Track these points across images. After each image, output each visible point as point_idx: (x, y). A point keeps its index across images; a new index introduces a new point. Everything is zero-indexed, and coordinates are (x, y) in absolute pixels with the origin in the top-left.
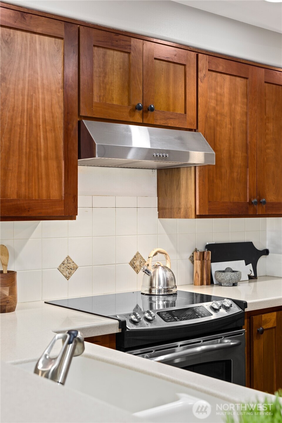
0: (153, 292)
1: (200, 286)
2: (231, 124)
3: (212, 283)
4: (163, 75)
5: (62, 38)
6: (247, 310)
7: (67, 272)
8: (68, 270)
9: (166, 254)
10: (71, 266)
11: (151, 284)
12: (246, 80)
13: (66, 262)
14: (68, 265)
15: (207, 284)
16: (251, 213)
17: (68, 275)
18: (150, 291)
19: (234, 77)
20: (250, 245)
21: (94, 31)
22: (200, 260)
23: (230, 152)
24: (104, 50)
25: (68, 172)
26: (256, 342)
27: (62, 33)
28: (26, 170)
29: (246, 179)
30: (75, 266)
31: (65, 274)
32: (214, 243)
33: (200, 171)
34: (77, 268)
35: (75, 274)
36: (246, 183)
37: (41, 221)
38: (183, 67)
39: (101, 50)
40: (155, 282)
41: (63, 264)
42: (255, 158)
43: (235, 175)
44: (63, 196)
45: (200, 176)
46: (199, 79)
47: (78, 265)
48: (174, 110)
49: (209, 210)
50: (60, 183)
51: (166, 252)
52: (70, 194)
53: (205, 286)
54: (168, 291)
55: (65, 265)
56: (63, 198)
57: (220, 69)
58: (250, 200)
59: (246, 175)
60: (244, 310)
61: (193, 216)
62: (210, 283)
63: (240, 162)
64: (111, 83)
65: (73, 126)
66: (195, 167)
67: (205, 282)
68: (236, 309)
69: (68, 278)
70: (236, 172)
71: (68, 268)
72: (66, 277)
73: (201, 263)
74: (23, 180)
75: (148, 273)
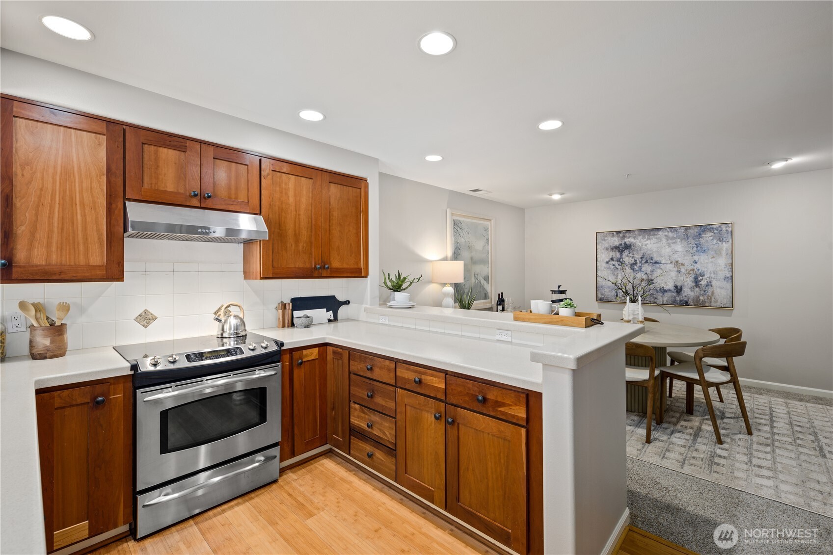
0: (225, 335)
1: (281, 329)
2: (296, 211)
3: (293, 325)
5: (104, 135)
6: (283, 348)
7: (145, 322)
8: (146, 320)
9: (239, 306)
10: (150, 317)
11: (223, 330)
12: (311, 180)
13: (144, 314)
14: (146, 316)
15: (288, 327)
16: (315, 275)
17: (146, 324)
18: (222, 334)
19: (299, 177)
20: (333, 298)
21: (143, 132)
22: (281, 310)
23: (295, 231)
24: (155, 147)
25: (111, 243)
26: (296, 371)
27: (105, 131)
28: (58, 240)
29: (311, 251)
30: (154, 317)
31: (142, 324)
32: (299, 297)
33: (263, 244)
34: (156, 319)
35: (154, 324)
36: (311, 254)
37: (115, 282)
38: (247, 167)
39: (153, 148)
40: (226, 327)
41: (140, 315)
42: (320, 236)
43: (301, 248)
44: (105, 262)
45: (263, 248)
46: (262, 177)
47: (157, 316)
48: (236, 198)
49: (273, 273)
50: (103, 252)
51: (239, 305)
52: (113, 261)
54: (237, 334)
55: (142, 317)
56: (105, 264)
57: (284, 170)
58: (315, 266)
59: (311, 248)
60: (280, 348)
61: (259, 278)
62: (290, 325)
63: (305, 239)
64: (165, 174)
65: (117, 206)
66: (260, 241)
67: (286, 325)
68: (275, 348)
69: (146, 327)
70: (301, 245)
71: (146, 319)
72: (144, 326)
73: (283, 312)
74: (54, 249)
75: (220, 321)
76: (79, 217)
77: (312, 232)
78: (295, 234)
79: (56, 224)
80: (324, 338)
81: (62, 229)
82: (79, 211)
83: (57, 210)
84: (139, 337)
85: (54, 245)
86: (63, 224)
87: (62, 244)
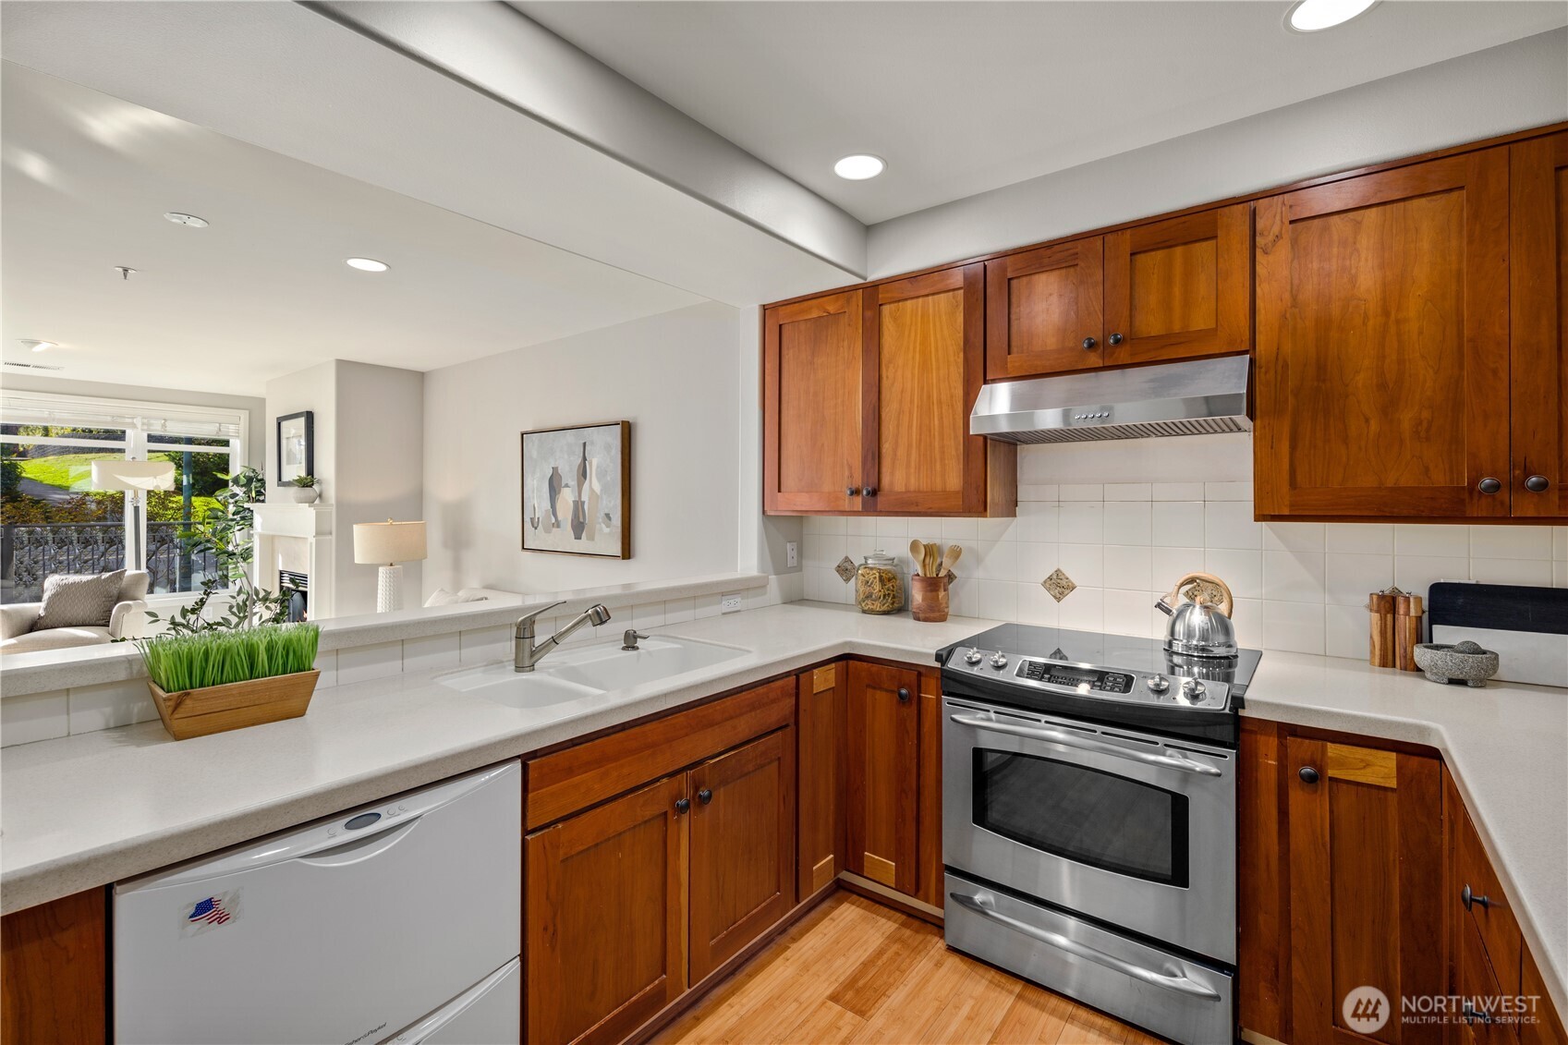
1: (1377, 668)
4: (1155, 276)
5: (962, 288)
7: (1057, 591)
8: (1059, 589)
9: (1216, 585)
10: (1064, 583)
14: (1059, 581)
15: (1403, 668)
17: (1058, 595)
22: (1377, 612)
23: (1382, 375)
24: (1028, 278)
27: (962, 282)
29: (1457, 432)
30: (1071, 584)
31: (1053, 593)
34: (1073, 588)
35: (1071, 596)
39: (1024, 280)
40: (1181, 629)
41: (1050, 578)
43: (1406, 425)
44: (962, 485)
46: (1258, 251)
47: (1076, 584)
48: (1186, 327)
50: (960, 470)
52: (971, 484)
53: (1397, 670)
55: (1053, 581)
56: (962, 489)
58: (1475, 483)
59: (1458, 422)
67: (1398, 662)
69: (1059, 600)
70: (1406, 418)
71: (1059, 586)
72: (1055, 597)
73: (1383, 620)
74: (912, 470)
75: (1168, 612)
76: (936, 422)
77: (1461, 367)
78: (1382, 386)
79: (914, 437)
80: (1422, 730)
81: (920, 440)
82: (936, 414)
83: (915, 415)
84: (1045, 615)
85: (913, 464)
86: (920, 435)
87: (920, 461)
